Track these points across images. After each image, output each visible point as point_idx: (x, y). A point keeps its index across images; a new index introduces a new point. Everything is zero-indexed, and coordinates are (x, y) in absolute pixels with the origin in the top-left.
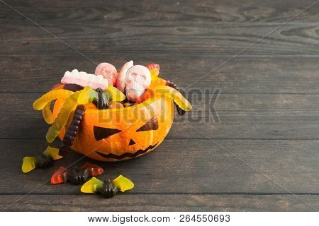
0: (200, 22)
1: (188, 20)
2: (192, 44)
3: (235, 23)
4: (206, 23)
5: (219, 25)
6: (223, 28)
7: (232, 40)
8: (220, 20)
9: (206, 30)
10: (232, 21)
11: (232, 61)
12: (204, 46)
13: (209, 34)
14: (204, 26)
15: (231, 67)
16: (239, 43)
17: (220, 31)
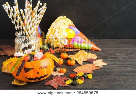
0: (110, 59)
1: (105, 58)
2: (107, 68)
3: (125, 60)
4: (112, 60)
5: (118, 60)
6: (120, 62)
7: (124, 67)
8: (118, 58)
9: (113, 63)
10: (123, 59)
11: (125, 75)
12: (113, 69)
13: (114, 64)
14: (112, 61)
15: (125, 78)
16: (127, 68)
17: (119, 63)
